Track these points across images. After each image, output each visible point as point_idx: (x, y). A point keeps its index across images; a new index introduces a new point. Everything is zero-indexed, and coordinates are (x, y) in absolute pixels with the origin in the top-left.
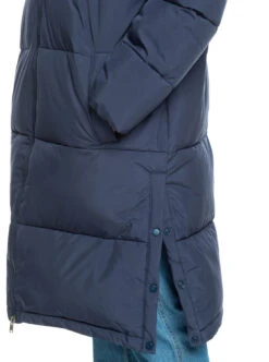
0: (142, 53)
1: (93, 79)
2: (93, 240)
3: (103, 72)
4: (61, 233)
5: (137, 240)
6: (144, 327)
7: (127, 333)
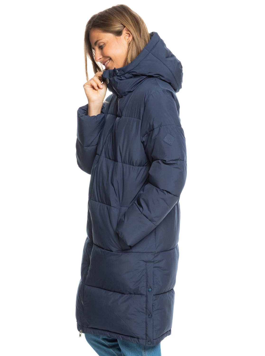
0: (141, 209)
1: (119, 220)
2: (120, 295)
3: (124, 216)
4: (105, 291)
5: (141, 294)
6: (146, 335)
7: (138, 338)
